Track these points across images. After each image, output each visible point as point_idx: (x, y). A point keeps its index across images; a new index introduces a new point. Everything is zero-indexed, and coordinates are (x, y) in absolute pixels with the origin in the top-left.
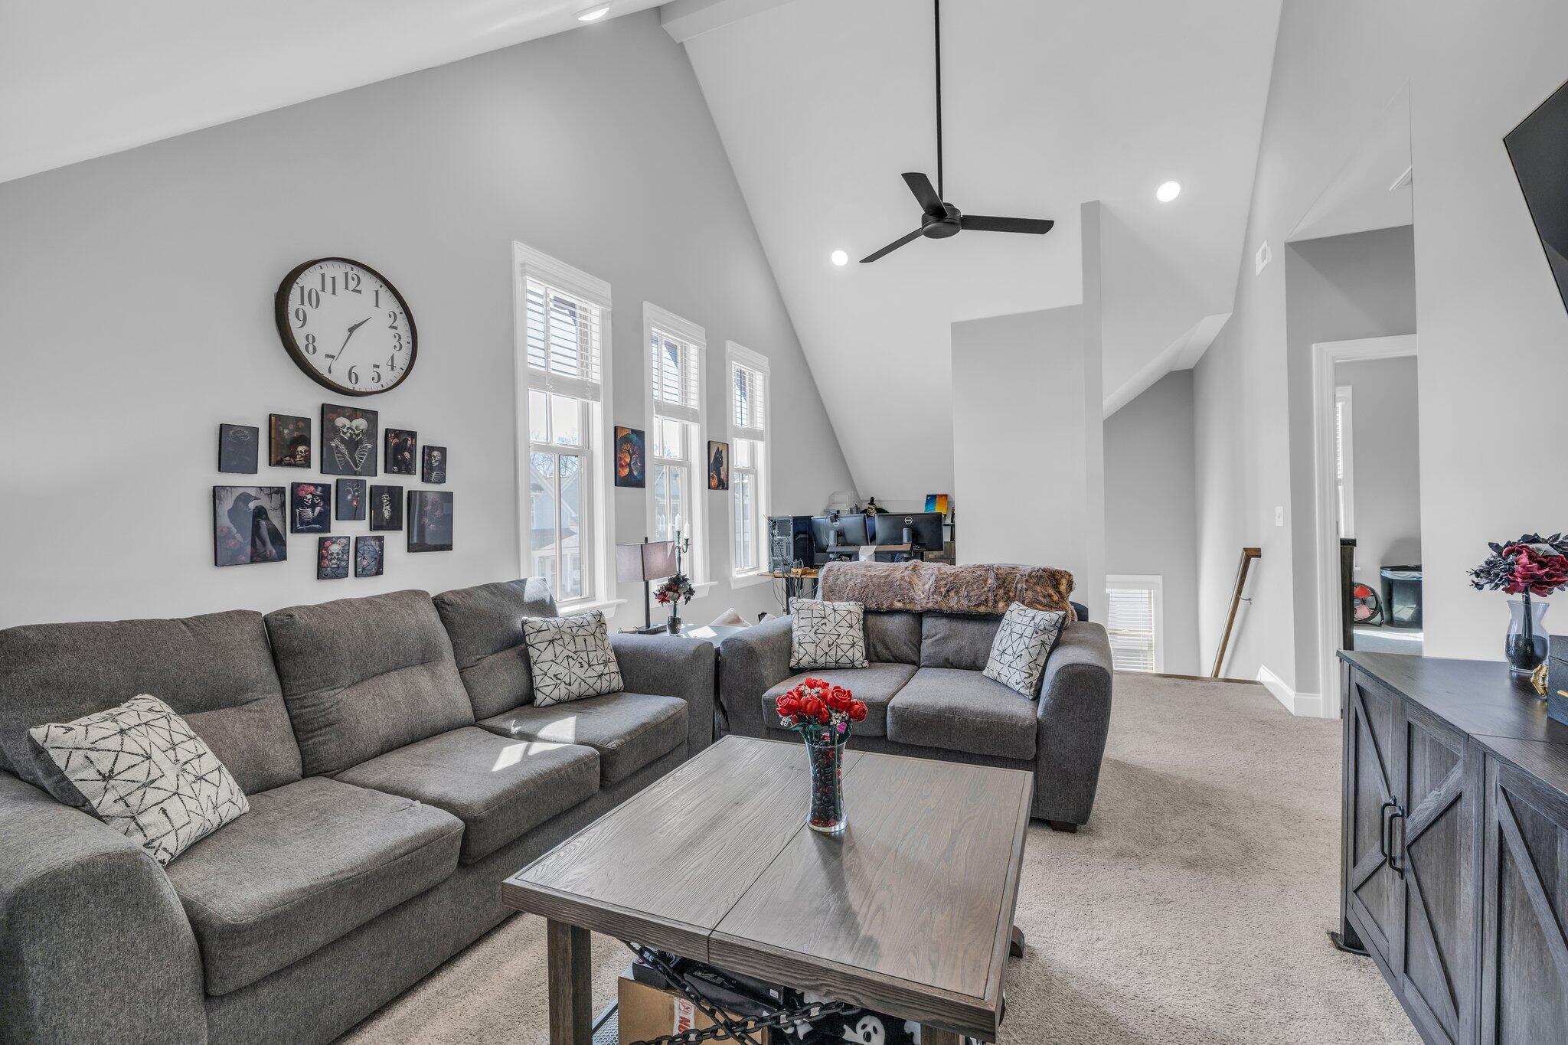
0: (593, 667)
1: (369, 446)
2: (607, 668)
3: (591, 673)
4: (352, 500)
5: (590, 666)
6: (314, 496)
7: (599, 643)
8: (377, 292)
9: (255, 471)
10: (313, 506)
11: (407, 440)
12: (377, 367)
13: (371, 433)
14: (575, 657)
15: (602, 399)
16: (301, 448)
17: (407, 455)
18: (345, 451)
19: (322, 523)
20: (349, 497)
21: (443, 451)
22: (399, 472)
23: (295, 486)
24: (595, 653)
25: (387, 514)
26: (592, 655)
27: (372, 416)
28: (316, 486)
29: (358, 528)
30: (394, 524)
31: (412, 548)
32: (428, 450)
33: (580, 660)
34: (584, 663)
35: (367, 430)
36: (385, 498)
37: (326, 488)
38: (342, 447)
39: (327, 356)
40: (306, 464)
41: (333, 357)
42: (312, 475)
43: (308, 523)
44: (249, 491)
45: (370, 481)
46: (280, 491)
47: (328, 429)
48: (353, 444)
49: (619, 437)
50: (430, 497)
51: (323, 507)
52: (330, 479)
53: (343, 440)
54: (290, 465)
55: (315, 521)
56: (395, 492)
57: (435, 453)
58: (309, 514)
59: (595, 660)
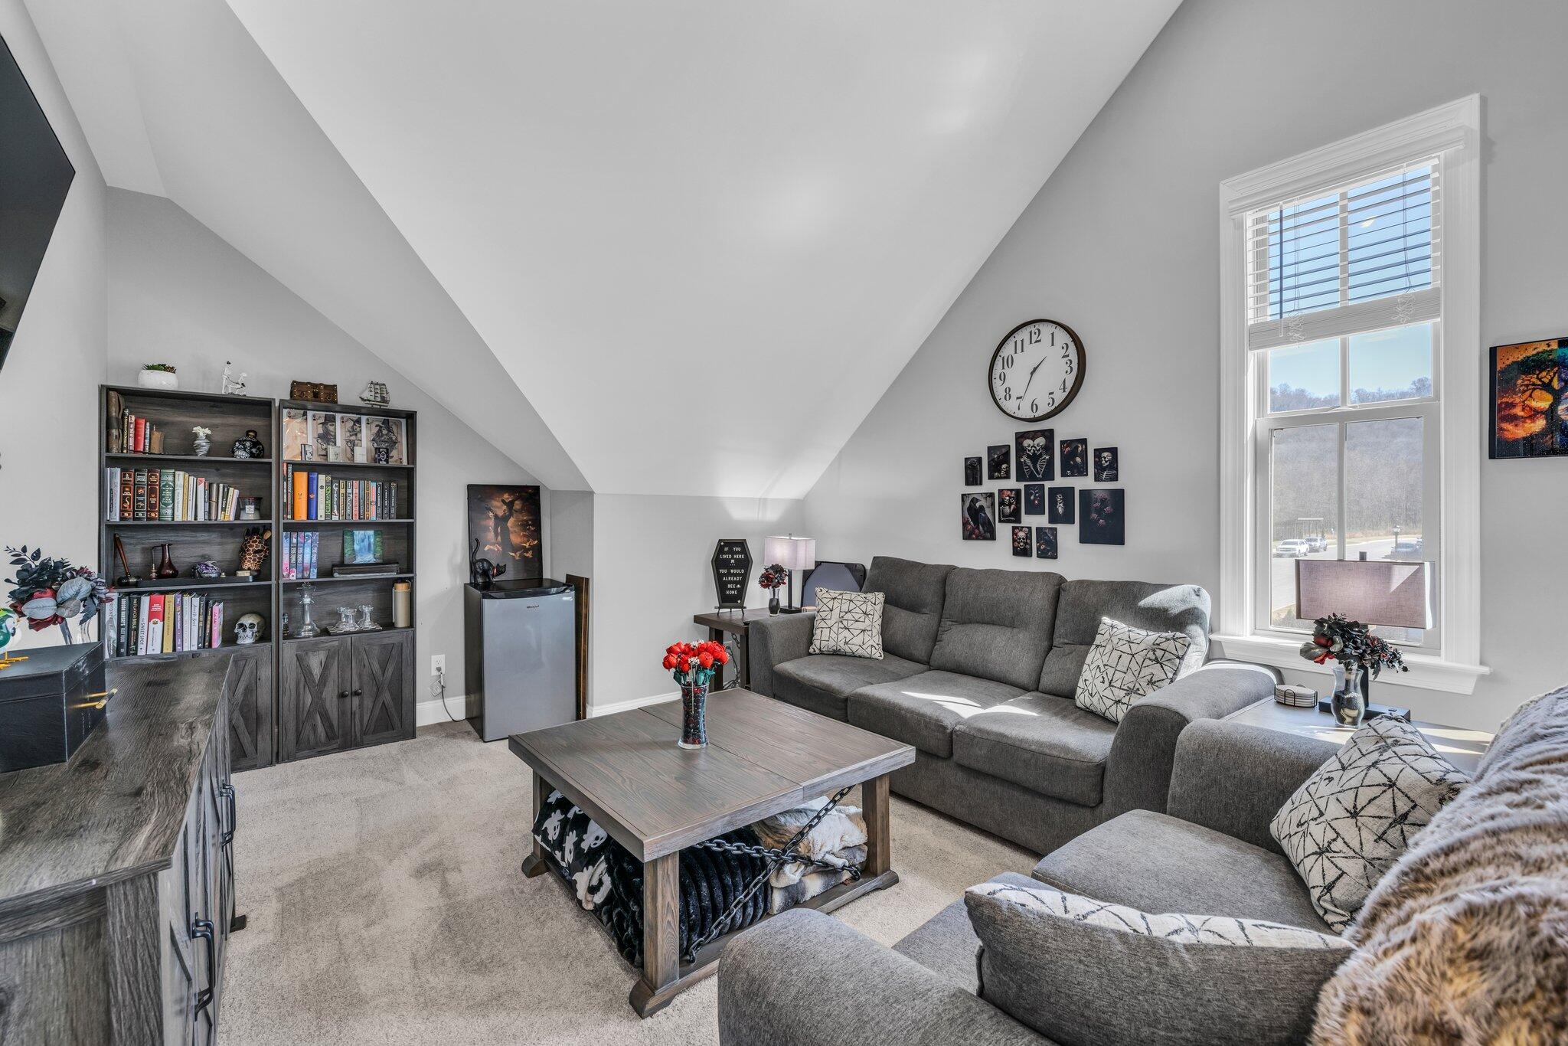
0: (1113, 689)
1: (1047, 457)
2: (1127, 698)
3: (1108, 693)
4: (1035, 499)
5: (1110, 685)
6: (1010, 498)
7: (1134, 667)
8: (1053, 334)
9: (981, 484)
10: (1010, 504)
11: (1077, 447)
12: (1052, 393)
13: (1049, 448)
14: (1102, 669)
15: (1442, 314)
16: (1004, 466)
17: (1078, 460)
18: (1030, 464)
19: (1015, 516)
20: (1032, 498)
21: (1114, 451)
22: (1073, 475)
23: (1001, 491)
24: (1123, 675)
25: (1060, 510)
26: (1118, 675)
27: (1049, 434)
28: (1011, 490)
29: (1041, 521)
30: (1068, 519)
31: (1084, 539)
32: (1098, 452)
33: (1105, 675)
34: (1106, 679)
35: (1046, 445)
36: (1059, 497)
37: (1018, 492)
38: (1028, 461)
39: (1018, 398)
40: (1008, 477)
41: (1021, 398)
42: (1012, 483)
43: (1007, 516)
44: (975, 496)
45: (1048, 485)
46: (991, 495)
47: (1021, 450)
48: (1035, 458)
49: (1500, 366)
50: (1100, 495)
51: (1016, 505)
52: (1021, 486)
53: (1029, 456)
54: (998, 478)
55: (1011, 515)
56: (1068, 492)
57: (1105, 454)
58: (1007, 510)
59: (1119, 682)
